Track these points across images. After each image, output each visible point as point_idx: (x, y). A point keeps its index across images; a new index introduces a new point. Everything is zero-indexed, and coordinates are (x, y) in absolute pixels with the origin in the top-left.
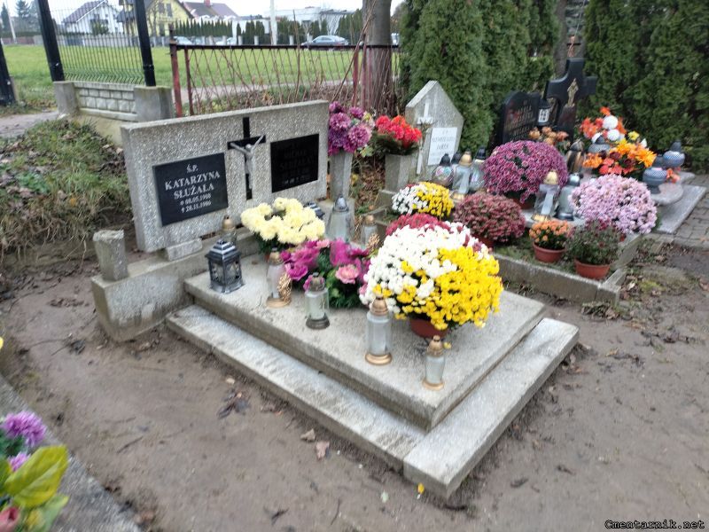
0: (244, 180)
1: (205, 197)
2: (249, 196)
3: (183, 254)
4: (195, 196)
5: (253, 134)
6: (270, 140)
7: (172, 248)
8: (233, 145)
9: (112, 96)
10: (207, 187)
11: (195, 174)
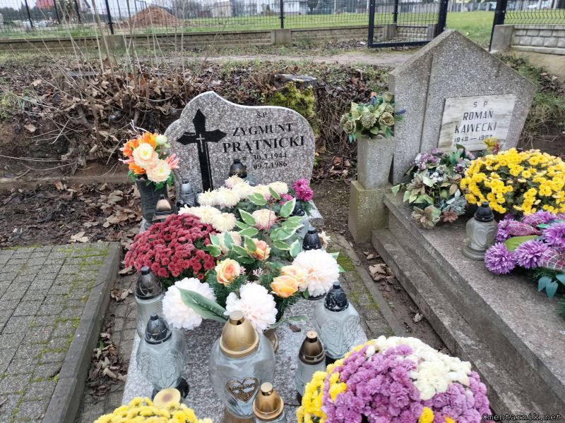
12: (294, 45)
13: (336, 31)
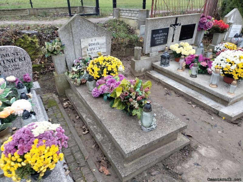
0: (172, 36)
1: (162, 40)
2: (173, 41)
3: (153, 56)
4: (159, 39)
5: (178, 23)
6: (182, 25)
7: (151, 53)
8: (172, 25)
9: (131, 12)
10: (163, 37)
11: (161, 33)
12: (39, 15)
13: (57, 9)
